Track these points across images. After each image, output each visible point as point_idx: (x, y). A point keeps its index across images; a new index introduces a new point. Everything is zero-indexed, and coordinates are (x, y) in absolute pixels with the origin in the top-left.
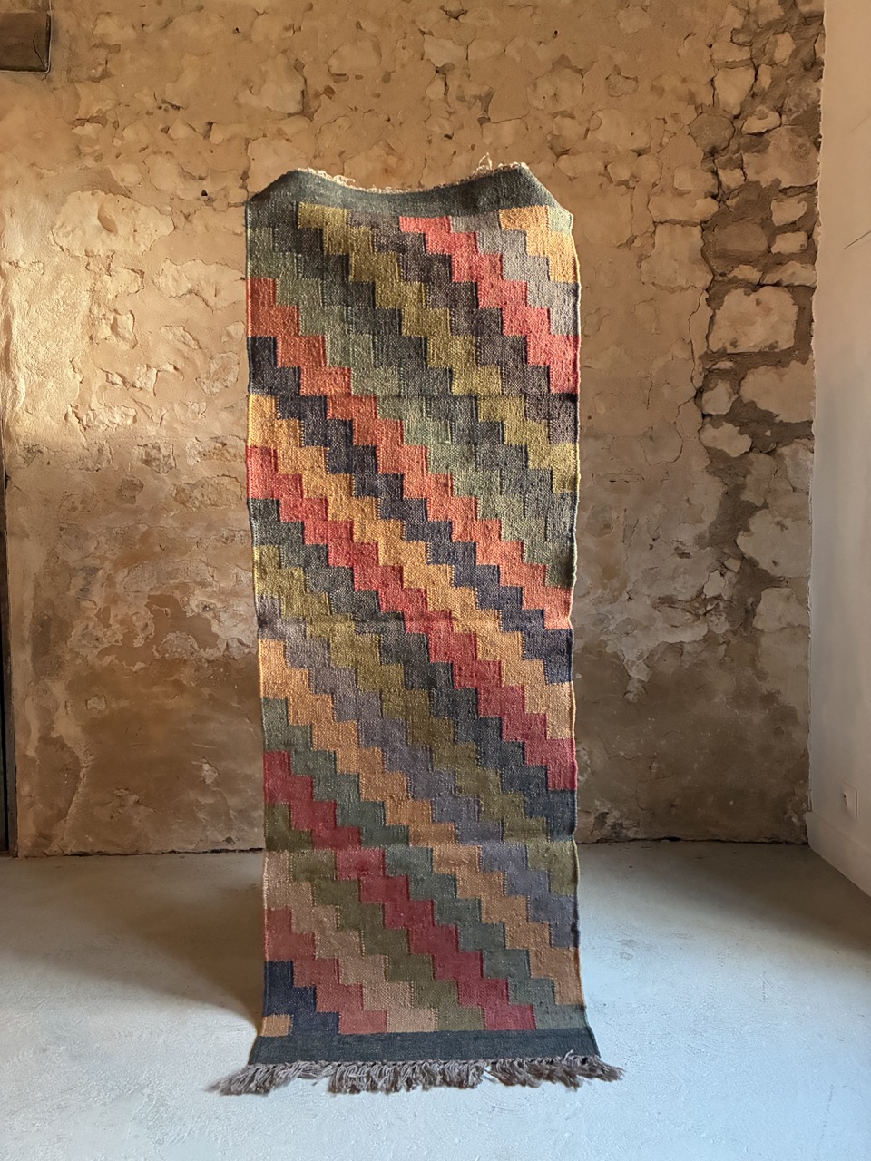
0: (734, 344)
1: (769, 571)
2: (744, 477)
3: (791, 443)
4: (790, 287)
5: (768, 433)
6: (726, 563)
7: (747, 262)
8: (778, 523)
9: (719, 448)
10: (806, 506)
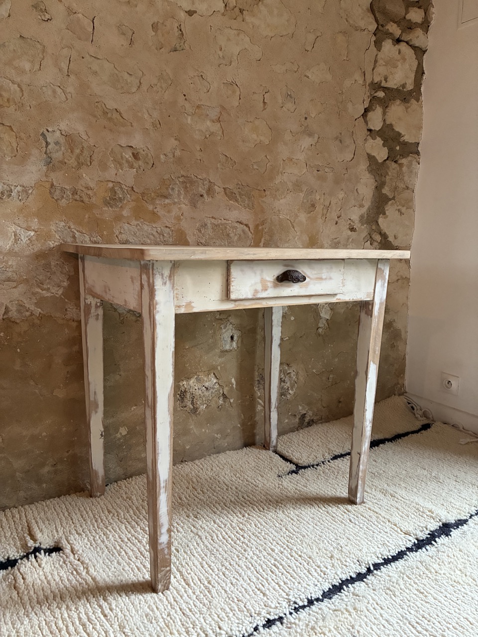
0: (386, 80)
1: (392, 242)
2: (385, 177)
3: (408, 156)
4: (414, 47)
5: (398, 148)
6: (373, 236)
7: (395, 22)
8: (399, 210)
9: (373, 154)
10: (411, 200)
